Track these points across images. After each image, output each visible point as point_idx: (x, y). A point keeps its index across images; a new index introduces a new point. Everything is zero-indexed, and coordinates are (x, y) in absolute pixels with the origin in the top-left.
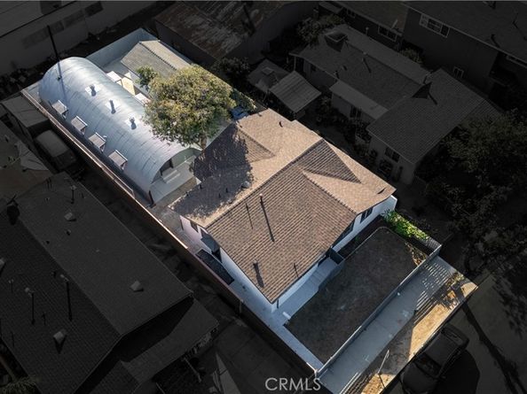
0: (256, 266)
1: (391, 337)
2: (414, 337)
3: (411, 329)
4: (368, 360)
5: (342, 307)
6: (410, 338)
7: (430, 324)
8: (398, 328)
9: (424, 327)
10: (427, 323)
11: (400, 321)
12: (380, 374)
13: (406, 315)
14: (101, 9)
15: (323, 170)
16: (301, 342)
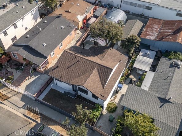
0: (58, 67)
1: (54, 119)
2: (55, 126)
3: (58, 125)
4: (44, 113)
5: (61, 102)
6: (55, 125)
7: (62, 131)
8: (58, 120)
9: (60, 129)
10: (61, 130)
11: (60, 121)
12: (40, 118)
13: (63, 123)
14: (151, 10)
15: (101, 74)
16: (47, 94)
